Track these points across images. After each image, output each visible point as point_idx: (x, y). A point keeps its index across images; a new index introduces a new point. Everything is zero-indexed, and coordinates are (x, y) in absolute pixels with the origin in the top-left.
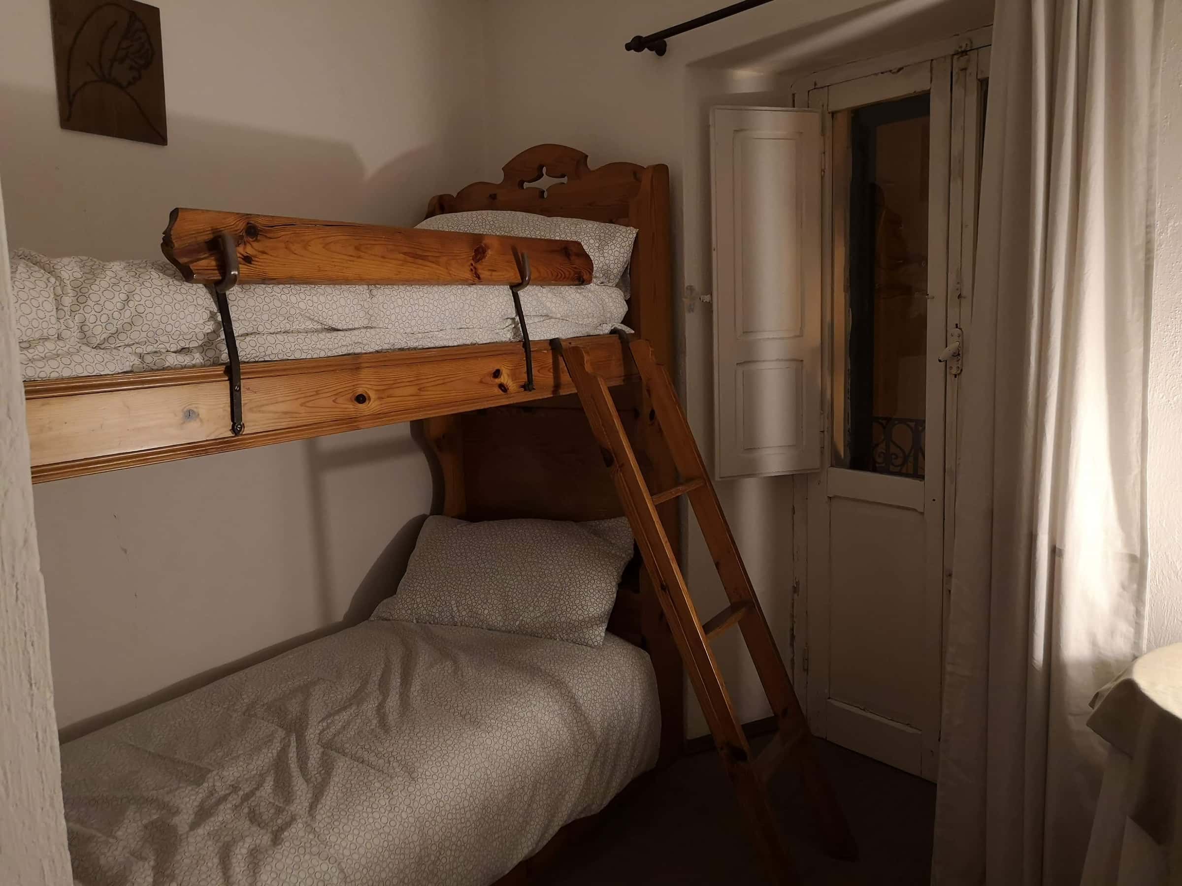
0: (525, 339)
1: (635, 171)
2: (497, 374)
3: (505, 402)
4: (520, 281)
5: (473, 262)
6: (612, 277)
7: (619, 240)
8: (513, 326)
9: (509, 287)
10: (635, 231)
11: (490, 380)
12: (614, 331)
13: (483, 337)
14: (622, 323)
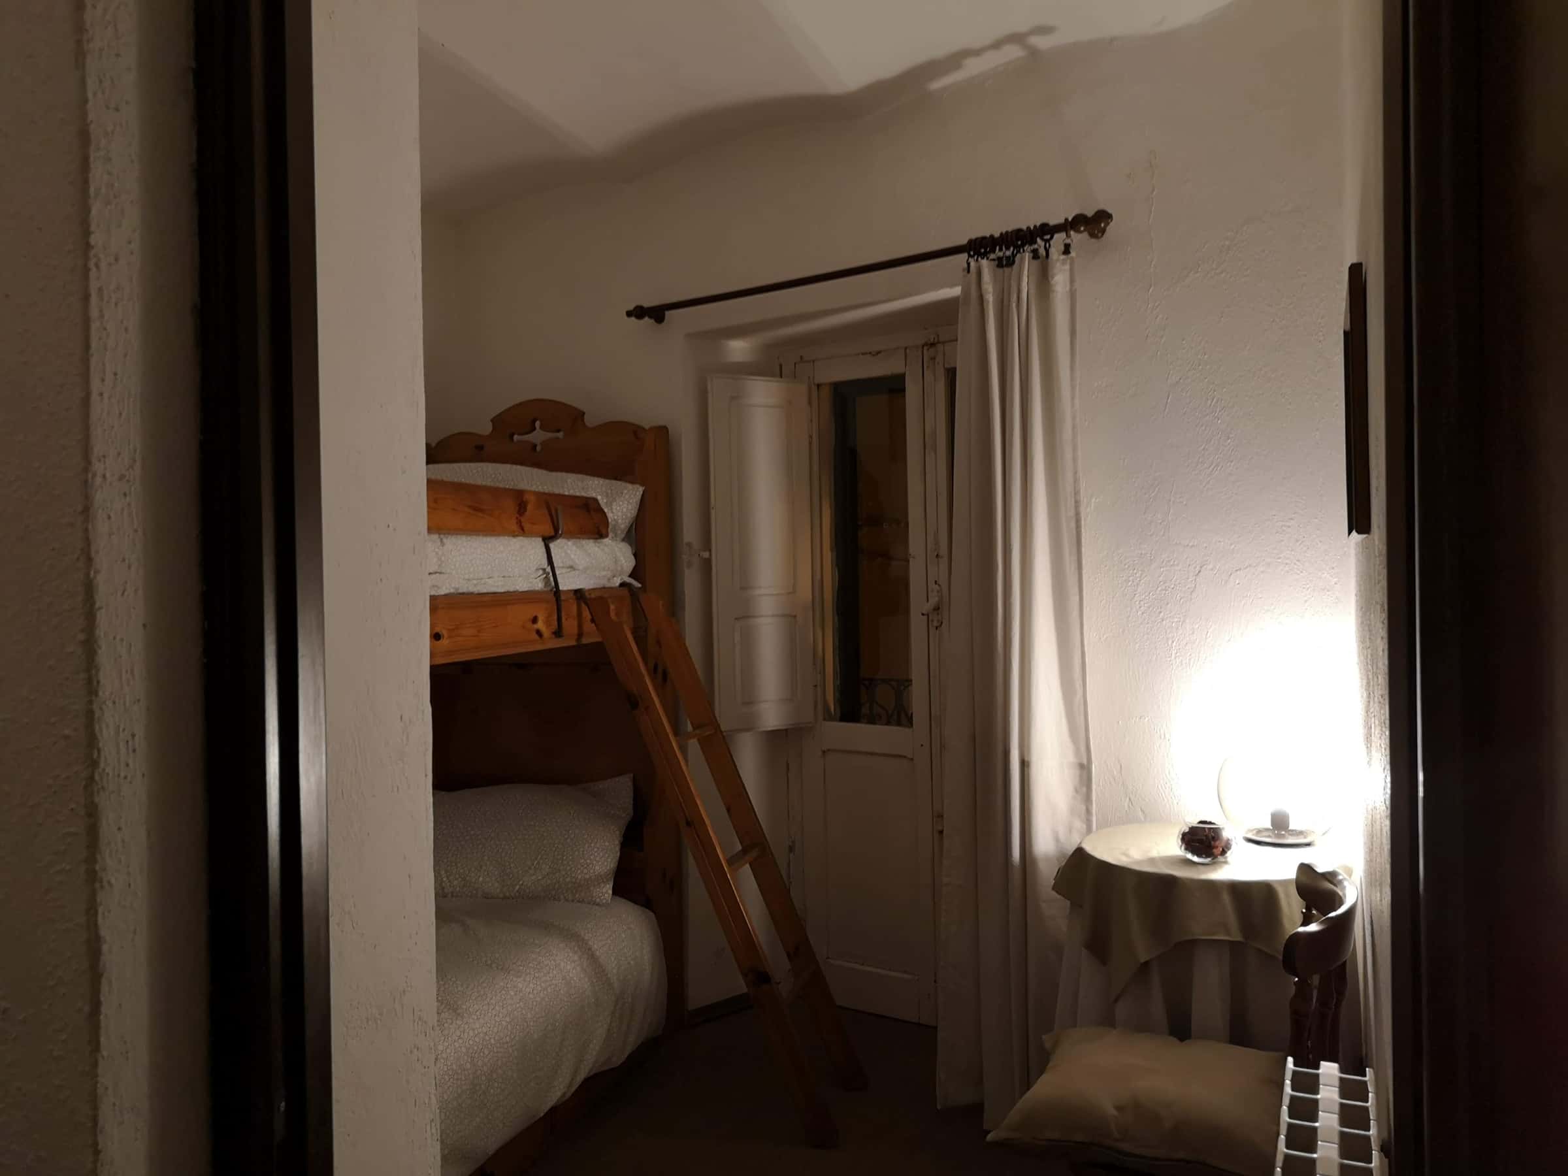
0: (556, 588)
1: (636, 430)
2: (535, 620)
3: (539, 647)
4: (553, 533)
5: (518, 516)
6: (619, 532)
7: (627, 497)
8: (545, 575)
9: (541, 539)
10: (639, 490)
11: (529, 625)
12: (623, 585)
13: (522, 585)
14: (630, 576)
